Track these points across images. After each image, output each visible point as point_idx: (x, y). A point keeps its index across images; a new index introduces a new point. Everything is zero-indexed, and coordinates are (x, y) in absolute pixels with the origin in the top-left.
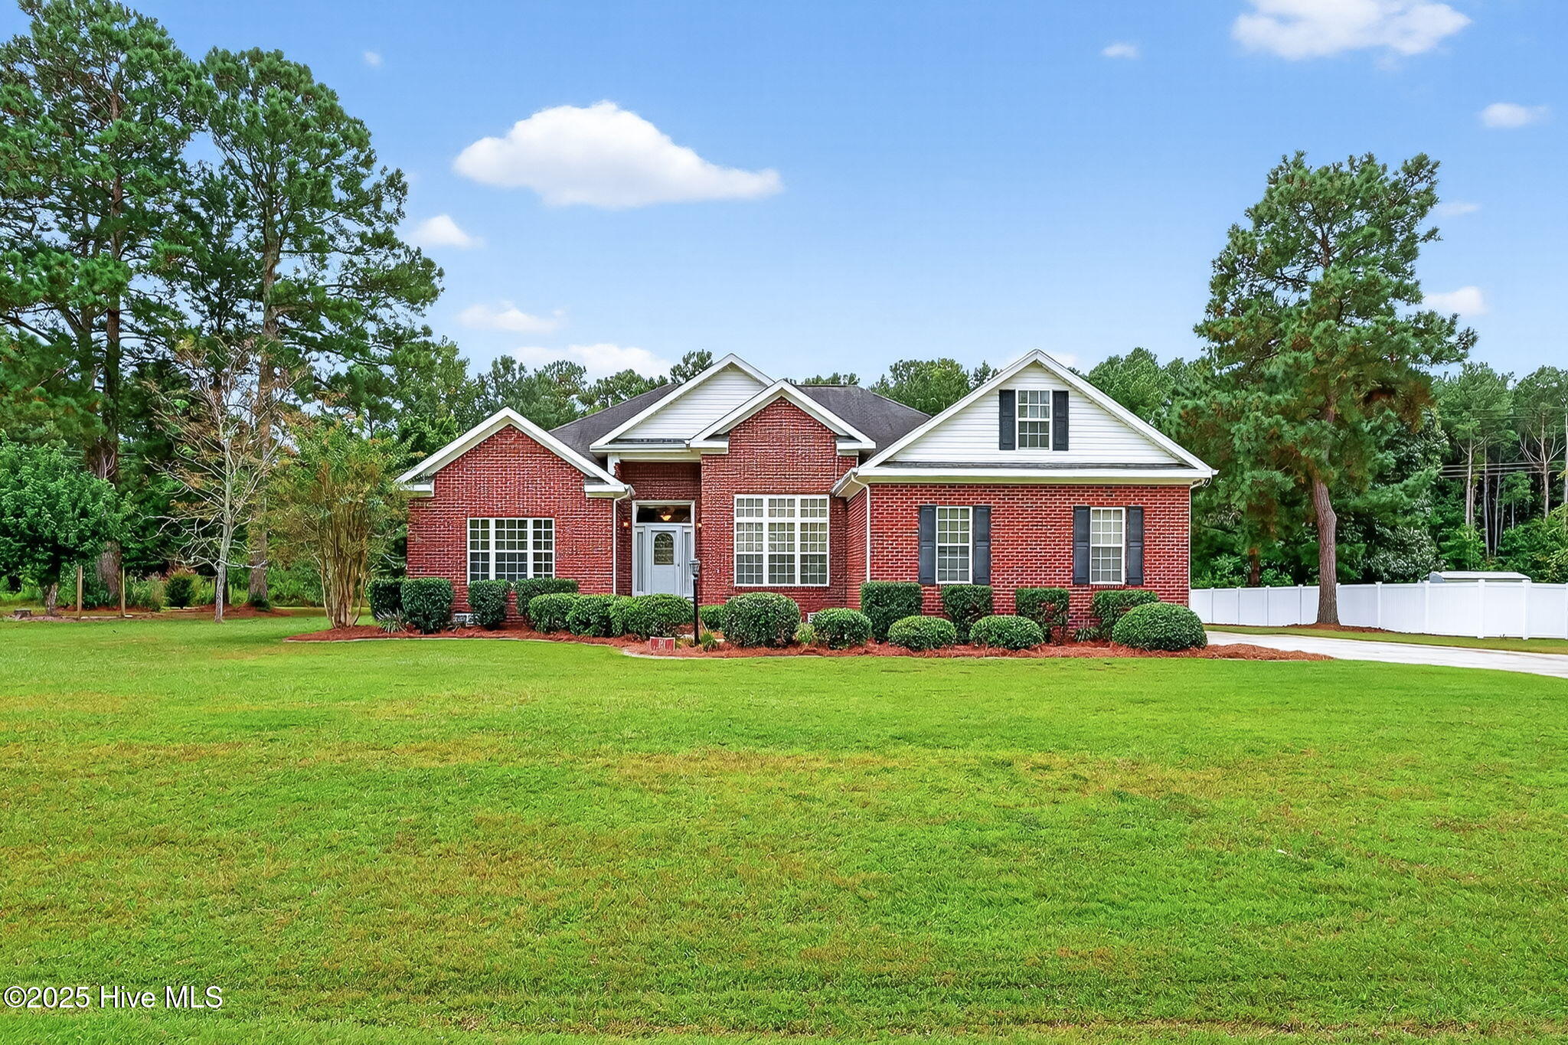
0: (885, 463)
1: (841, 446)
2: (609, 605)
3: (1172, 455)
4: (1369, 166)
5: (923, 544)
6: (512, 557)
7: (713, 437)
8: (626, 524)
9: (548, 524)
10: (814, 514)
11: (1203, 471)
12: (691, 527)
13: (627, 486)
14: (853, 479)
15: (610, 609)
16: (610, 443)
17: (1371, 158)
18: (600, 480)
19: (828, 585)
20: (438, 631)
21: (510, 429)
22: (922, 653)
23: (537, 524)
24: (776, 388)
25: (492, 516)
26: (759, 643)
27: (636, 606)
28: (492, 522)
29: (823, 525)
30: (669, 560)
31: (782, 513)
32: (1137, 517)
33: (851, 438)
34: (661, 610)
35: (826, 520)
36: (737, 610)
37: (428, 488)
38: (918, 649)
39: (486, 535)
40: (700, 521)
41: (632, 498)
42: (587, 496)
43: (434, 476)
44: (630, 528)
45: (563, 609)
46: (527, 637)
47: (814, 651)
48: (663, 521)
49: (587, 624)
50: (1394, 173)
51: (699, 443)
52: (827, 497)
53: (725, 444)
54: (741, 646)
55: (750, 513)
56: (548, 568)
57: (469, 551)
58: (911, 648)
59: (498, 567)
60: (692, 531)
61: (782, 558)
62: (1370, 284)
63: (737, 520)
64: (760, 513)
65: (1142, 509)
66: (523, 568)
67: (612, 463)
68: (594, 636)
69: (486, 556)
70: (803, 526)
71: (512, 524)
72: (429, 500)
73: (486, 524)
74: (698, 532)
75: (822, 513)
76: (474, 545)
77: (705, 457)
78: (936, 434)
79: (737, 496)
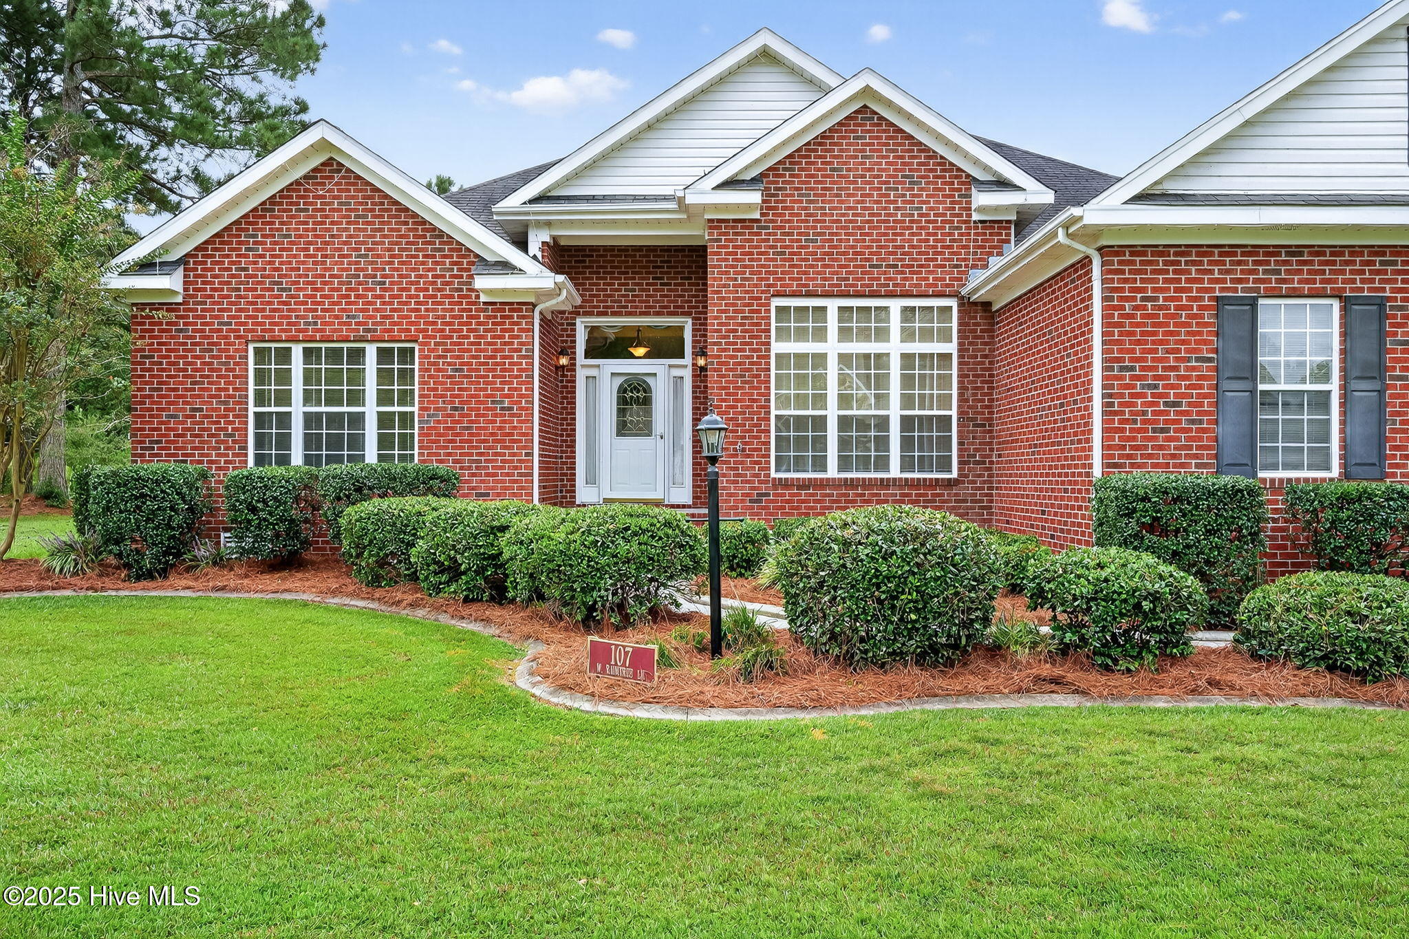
0: (1142, 198)
1: (981, 199)
2: (503, 529)
5: (1226, 385)
6: (335, 419)
7: (732, 184)
8: (564, 361)
9: (406, 355)
10: (926, 335)
12: (684, 368)
13: (561, 278)
14: (1061, 237)
15: (504, 539)
16: (532, 201)
18: (505, 267)
19: (954, 474)
20: (164, 573)
23: (384, 355)
24: (855, 86)
25: (296, 340)
27: (560, 535)
28: (297, 351)
29: (946, 357)
30: (645, 429)
31: (864, 335)
33: (1003, 184)
34: (623, 548)
35: (952, 348)
36: (834, 559)
37: (171, 282)
39: (284, 377)
40: (703, 354)
41: (576, 312)
42: (483, 298)
43: (183, 261)
44: (572, 367)
45: (406, 531)
46: (334, 593)
47: (1056, 681)
48: (632, 356)
49: (454, 572)
51: (704, 195)
52: (953, 303)
53: (755, 197)
54: (847, 661)
55: (801, 335)
56: (406, 442)
57: (252, 409)
59: (309, 441)
60: (687, 374)
61: (863, 423)
63: (777, 347)
64: (821, 334)
66: (357, 442)
67: (536, 241)
68: (466, 600)
69: (284, 420)
70: (907, 359)
71: (335, 355)
72: (171, 307)
73: (285, 356)
74: (700, 374)
75: (945, 336)
76: (261, 399)
77: (713, 224)
78: (1258, 130)
79: (777, 302)
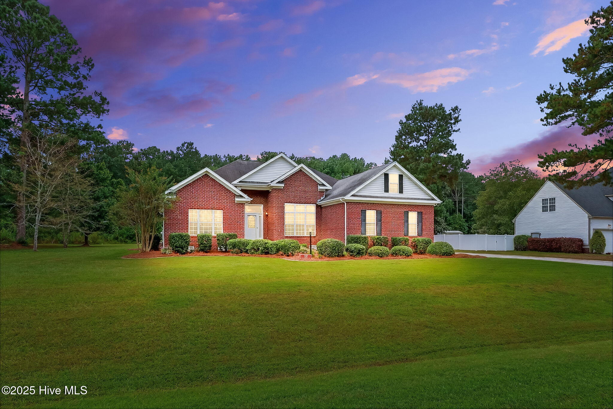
0: (353, 196)
1: (320, 187)
3: (430, 196)
4: (441, 108)
5: (362, 222)
6: (206, 224)
7: (279, 182)
9: (220, 212)
10: (311, 211)
11: (439, 201)
12: (261, 214)
13: (252, 199)
14: (341, 200)
16: (239, 182)
17: (442, 105)
18: (241, 197)
19: (315, 235)
20: (186, 254)
21: (206, 176)
22: (383, 258)
23: (216, 212)
25: (199, 209)
26: (335, 256)
29: (313, 215)
31: (300, 210)
32: (420, 215)
33: (323, 185)
35: (315, 213)
38: (381, 257)
39: (196, 216)
40: (266, 212)
42: (236, 202)
43: (176, 192)
50: (448, 111)
51: (274, 184)
52: (315, 205)
53: (283, 185)
55: (290, 210)
56: (220, 229)
57: (189, 222)
58: (380, 256)
59: (201, 228)
61: (300, 226)
62: (446, 144)
63: (285, 212)
64: (293, 210)
65: (422, 212)
66: (211, 229)
69: (196, 224)
70: (307, 215)
71: (206, 212)
73: (196, 212)
75: (313, 210)
76: (191, 220)
77: (274, 189)
79: (286, 204)
